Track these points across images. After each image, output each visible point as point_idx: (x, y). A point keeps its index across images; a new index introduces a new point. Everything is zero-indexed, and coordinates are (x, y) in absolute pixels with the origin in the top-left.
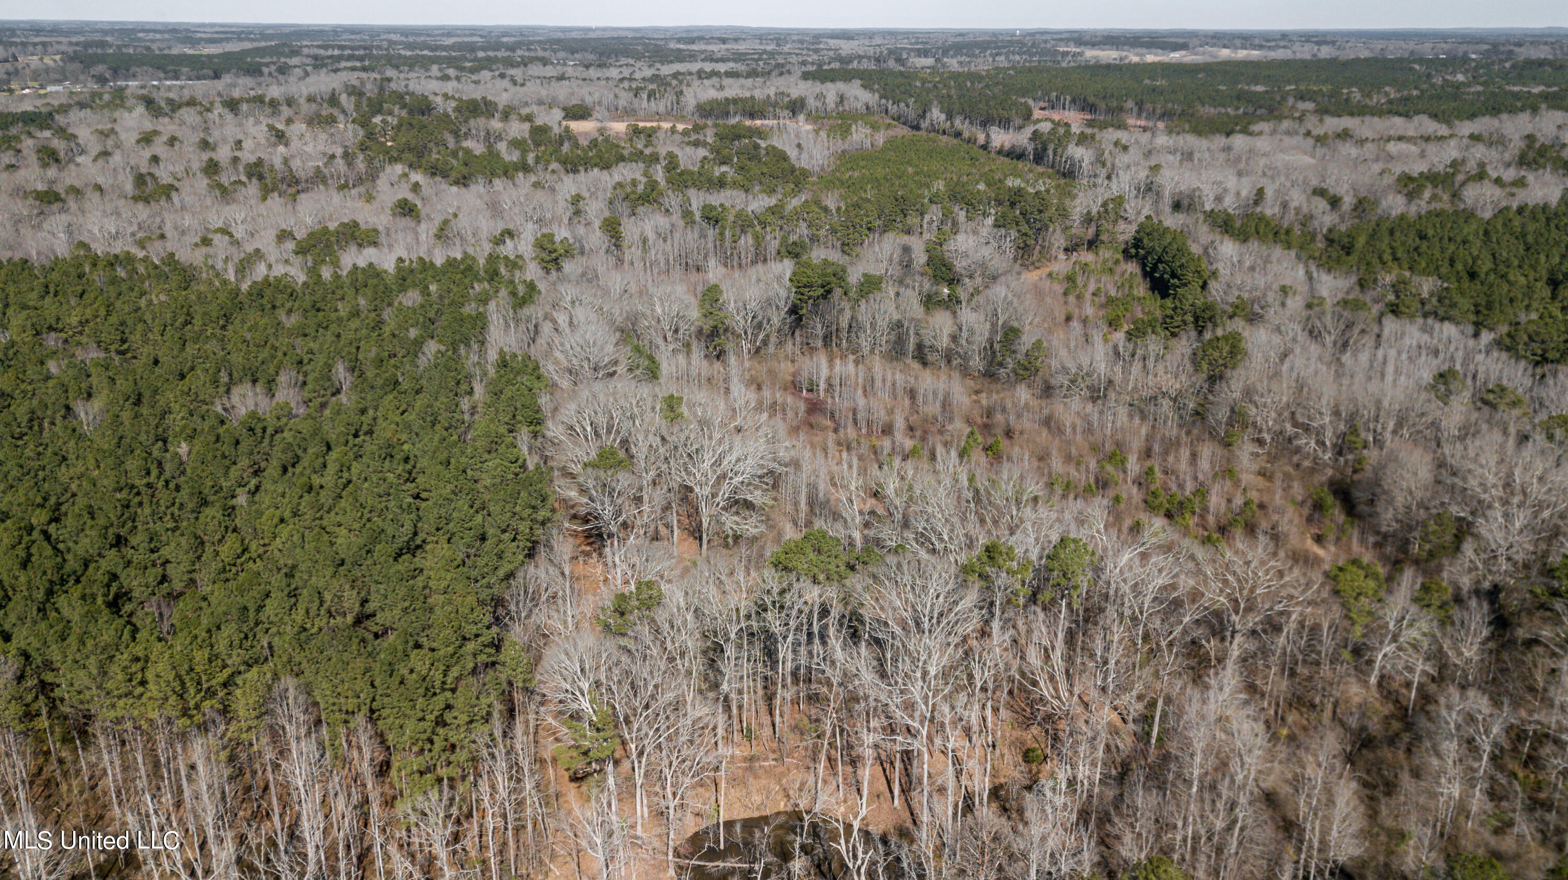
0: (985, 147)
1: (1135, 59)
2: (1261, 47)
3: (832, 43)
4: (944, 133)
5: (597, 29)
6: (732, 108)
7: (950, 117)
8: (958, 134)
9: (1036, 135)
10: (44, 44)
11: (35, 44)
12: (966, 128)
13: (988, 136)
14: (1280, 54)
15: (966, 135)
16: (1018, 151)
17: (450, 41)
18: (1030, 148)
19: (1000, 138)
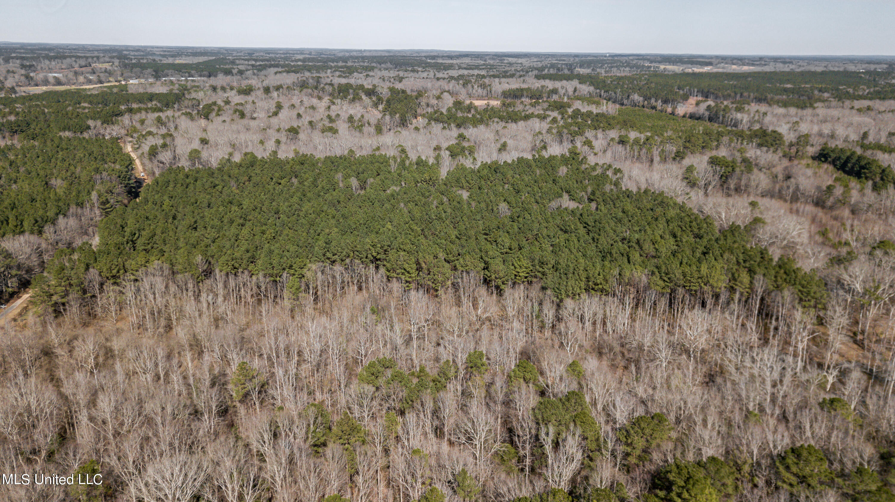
0: (673, 114)
1: (690, 71)
2: (753, 65)
3: (510, 59)
4: (643, 106)
5: (365, 51)
6: (525, 93)
7: (647, 98)
8: (654, 108)
9: (709, 108)
10: (98, 58)
11: (93, 57)
12: (659, 104)
13: (674, 108)
14: (767, 69)
15: (659, 108)
16: (697, 116)
17: (301, 57)
18: (707, 114)
19: (681, 110)
